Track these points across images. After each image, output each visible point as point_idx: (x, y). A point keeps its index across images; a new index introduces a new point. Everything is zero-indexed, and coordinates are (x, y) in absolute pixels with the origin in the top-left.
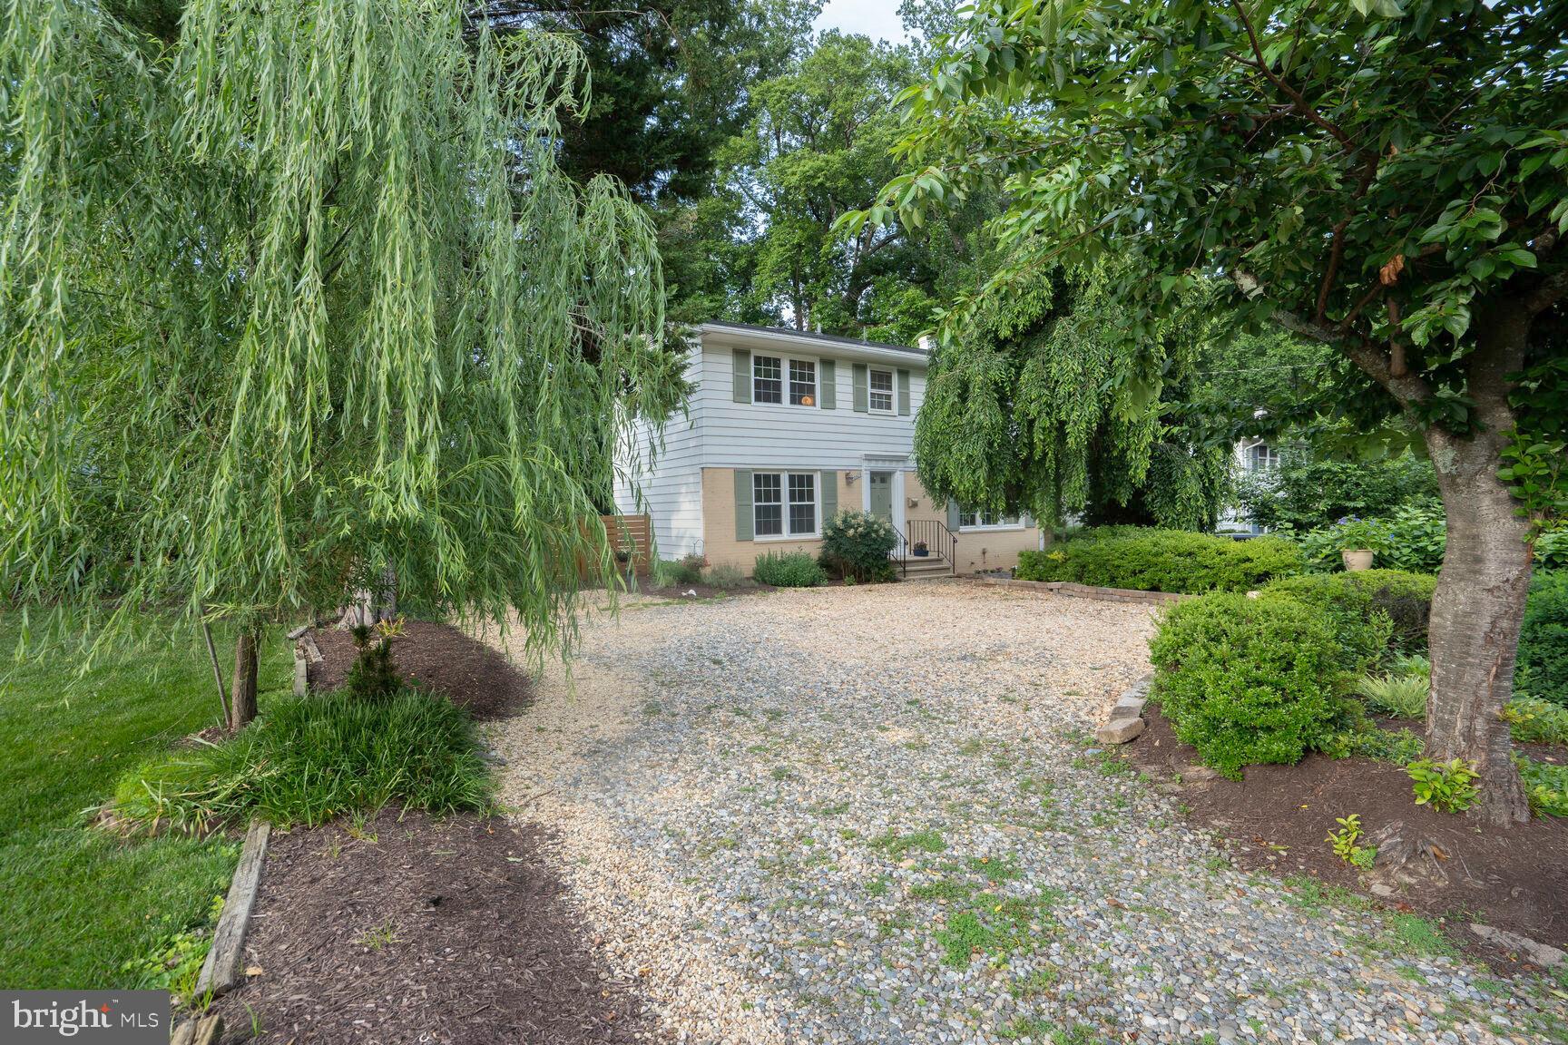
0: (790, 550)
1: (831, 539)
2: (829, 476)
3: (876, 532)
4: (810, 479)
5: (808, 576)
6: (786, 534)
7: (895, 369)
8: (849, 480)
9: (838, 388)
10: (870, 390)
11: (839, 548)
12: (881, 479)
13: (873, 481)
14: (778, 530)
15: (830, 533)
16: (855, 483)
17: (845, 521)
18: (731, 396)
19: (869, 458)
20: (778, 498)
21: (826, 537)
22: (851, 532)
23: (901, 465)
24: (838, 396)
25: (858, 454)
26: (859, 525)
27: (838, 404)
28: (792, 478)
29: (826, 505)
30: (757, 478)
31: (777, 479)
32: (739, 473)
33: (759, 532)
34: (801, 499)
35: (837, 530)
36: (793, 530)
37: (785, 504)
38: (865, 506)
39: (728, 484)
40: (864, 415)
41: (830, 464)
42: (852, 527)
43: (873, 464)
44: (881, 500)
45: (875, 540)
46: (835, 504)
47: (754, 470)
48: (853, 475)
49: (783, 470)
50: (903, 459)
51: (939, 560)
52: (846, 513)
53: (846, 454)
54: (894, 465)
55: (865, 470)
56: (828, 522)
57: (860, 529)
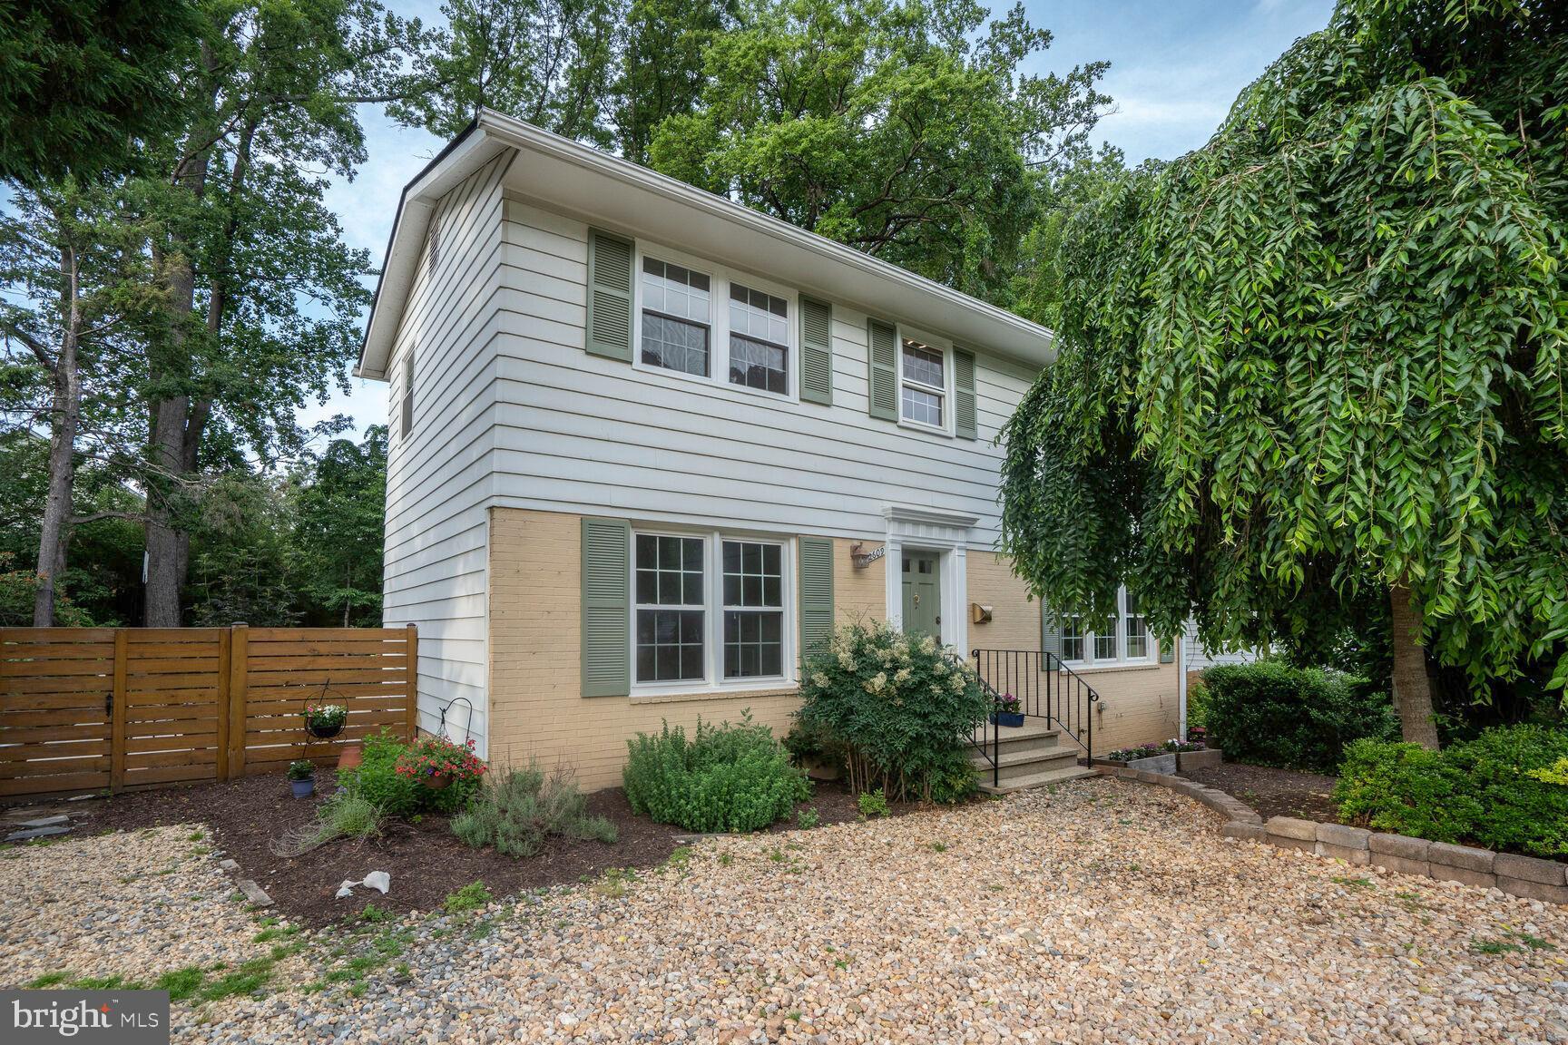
0: (723, 719)
1: (824, 695)
2: (817, 550)
3: (942, 679)
4: (773, 556)
5: (763, 803)
6: (714, 681)
7: (949, 344)
8: (860, 560)
9: (836, 363)
10: (901, 379)
11: (845, 719)
12: (921, 563)
13: (906, 567)
14: (694, 668)
15: (821, 680)
16: (872, 569)
17: (858, 653)
18: (578, 338)
19: (902, 516)
20: (695, 594)
21: (807, 683)
22: (879, 681)
23: (961, 537)
24: (837, 380)
25: (878, 507)
26: (896, 666)
27: (837, 397)
28: (730, 551)
29: (806, 614)
30: (645, 544)
31: (694, 551)
32: (597, 532)
33: (645, 674)
34: (753, 598)
35: (837, 673)
36: (731, 671)
37: (714, 609)
38: (893, 617)
39: (566, 551)
40: (890, 428)
41: (817, 523)
42: (878, 667)
43: (908, 530)
44: (922, 608)
45: (939, 703)
46: (828, 613)
47: (635, 523)
48: (868, 549)
49: (710, 530)
50: (964, 524)
51: (1051, 737)
52: (856, 631)
53: (852, 504)
54: (948, 535)
55: (893, 540)
56: (815, 649)
57: (903, 674)
